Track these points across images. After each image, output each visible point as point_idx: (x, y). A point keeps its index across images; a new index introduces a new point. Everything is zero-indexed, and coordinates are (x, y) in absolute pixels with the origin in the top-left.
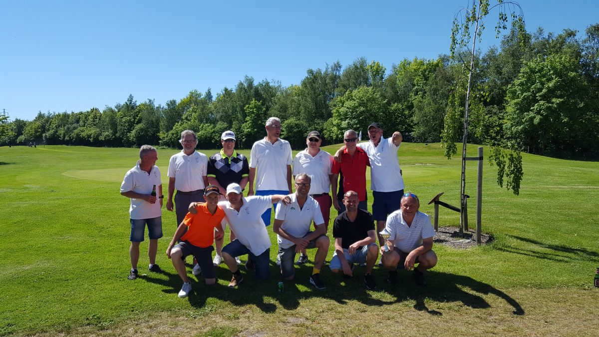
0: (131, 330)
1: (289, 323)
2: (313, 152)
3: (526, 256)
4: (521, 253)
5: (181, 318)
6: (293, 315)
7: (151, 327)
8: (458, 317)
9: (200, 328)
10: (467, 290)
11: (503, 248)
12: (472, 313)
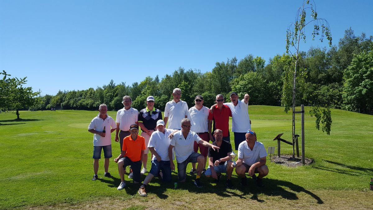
0: (88, 206)
1: (176, 204)
2: (198, 107)
3: (332, 172)
4: (329, 170)
5: (117, 200)
6: (179, 200)
7: (99, 205)
8: (277, 204)
9: (125, 206)
10: (288, 189)
11: (319, 167)
12: (286, 202)
